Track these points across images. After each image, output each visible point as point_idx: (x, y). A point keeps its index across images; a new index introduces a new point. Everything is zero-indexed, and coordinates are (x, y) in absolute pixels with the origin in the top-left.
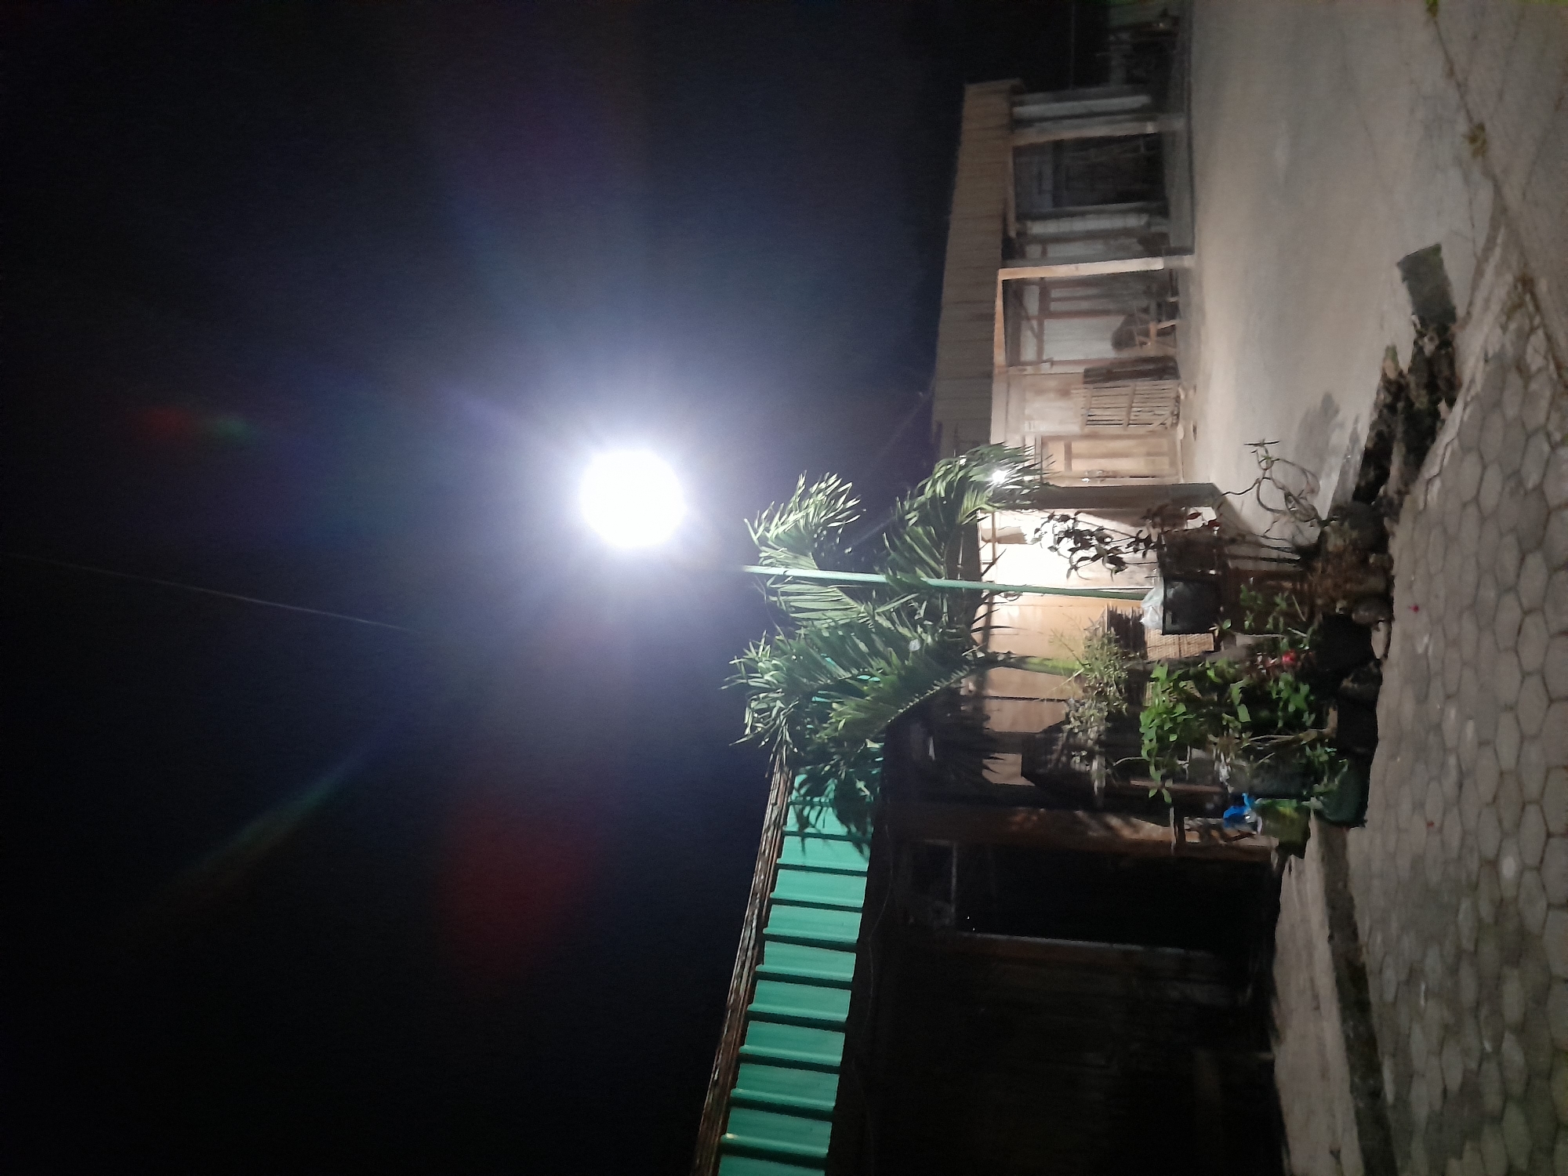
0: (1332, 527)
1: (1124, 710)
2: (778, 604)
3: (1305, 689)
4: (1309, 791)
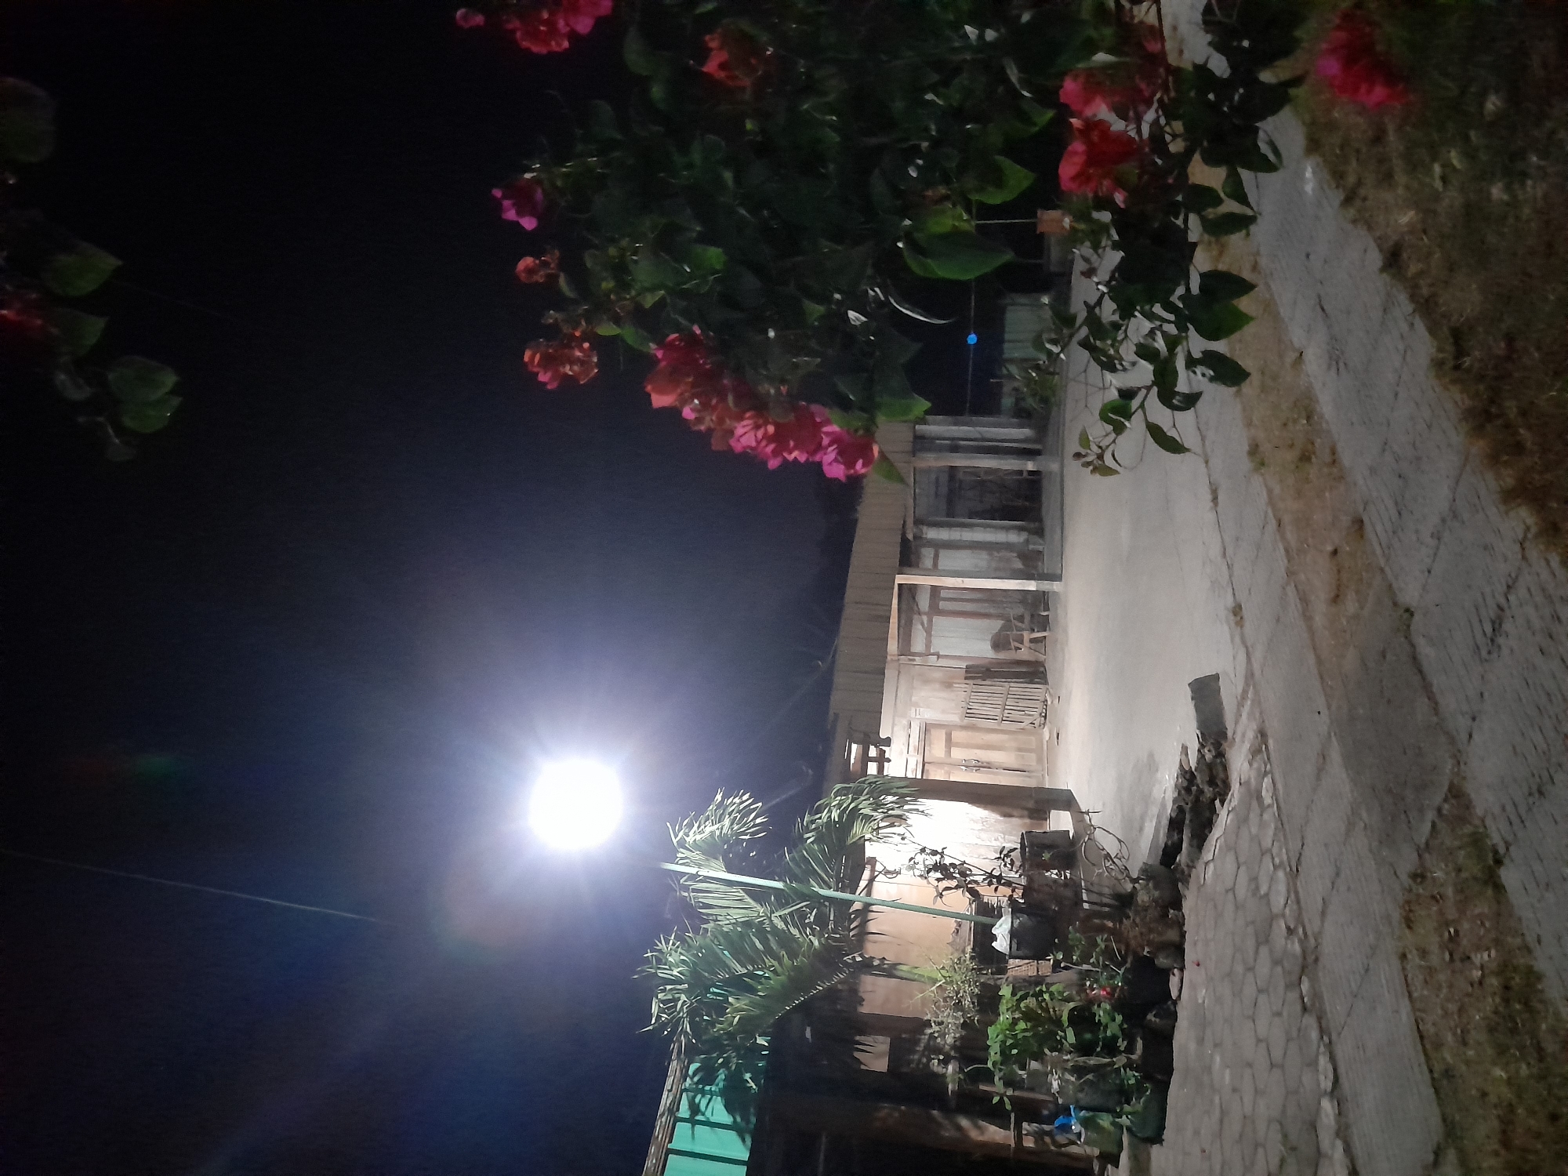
0: (1141, 884)
1: (976, 1021)
2: (688, 899)
3: (1119, 1018)
4: (1122, 1109)
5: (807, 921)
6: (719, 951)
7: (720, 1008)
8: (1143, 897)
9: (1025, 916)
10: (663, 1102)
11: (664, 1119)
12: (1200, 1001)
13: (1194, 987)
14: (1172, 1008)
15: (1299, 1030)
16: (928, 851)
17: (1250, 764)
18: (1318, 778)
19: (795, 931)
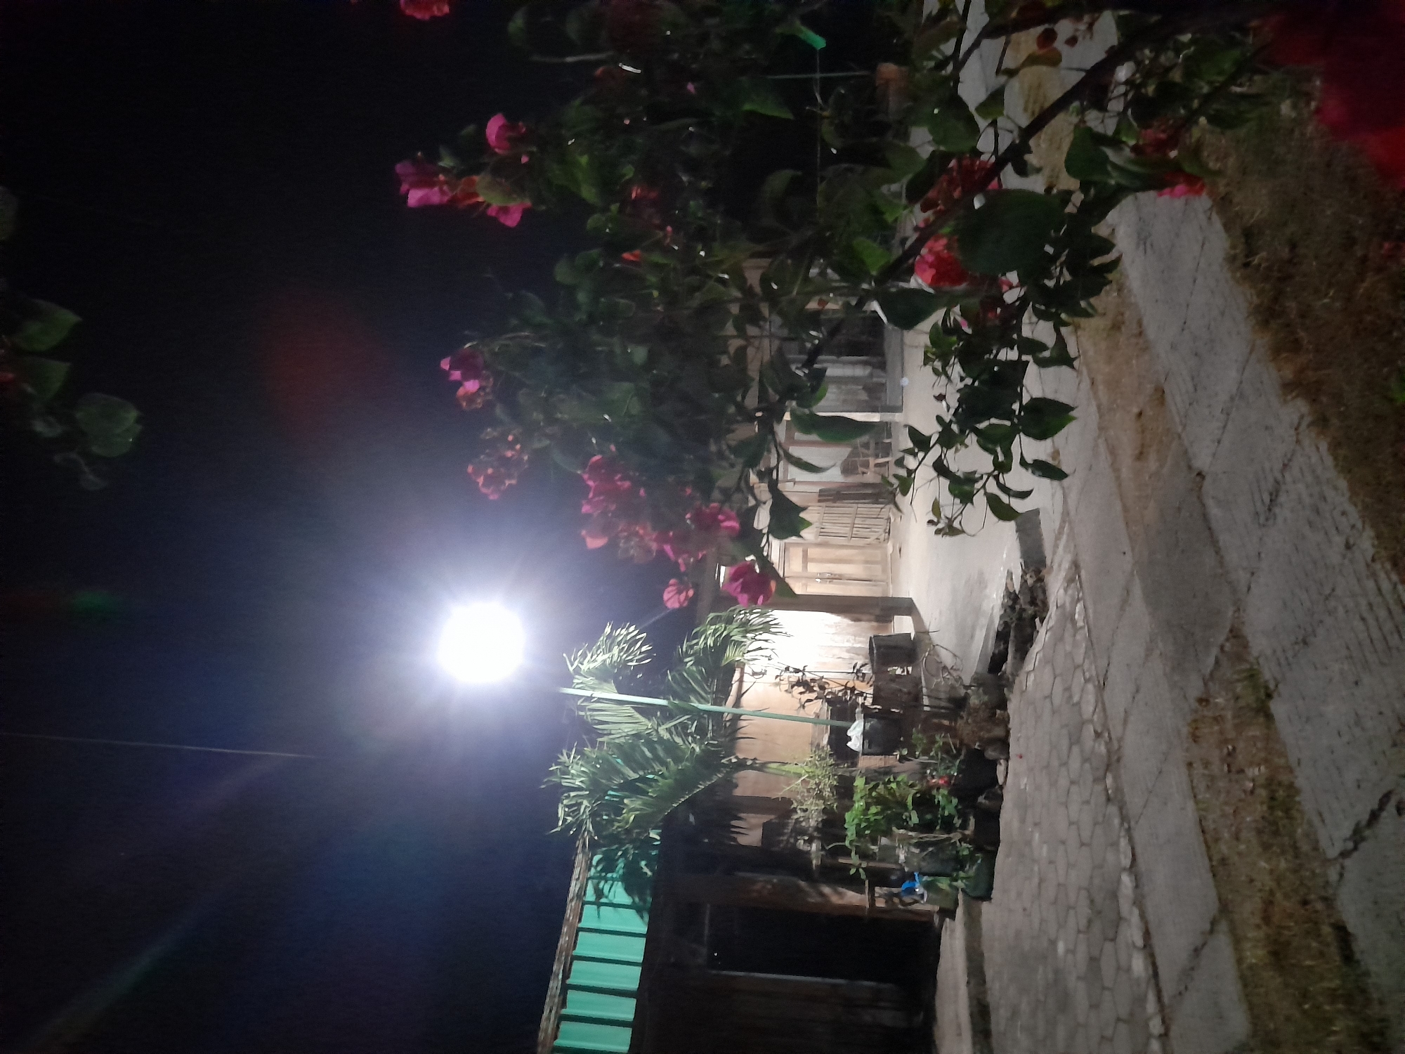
0: (972, 690)
1: (835, 807)
2: (585, 717)
3: (955, 801)
4: (957, 875)
5: (689, 731)
6: (612, 760)
7: (617, 809)
8: (974, 701)
9: (876, 720)
10: (572, 889)
11: (573, 904)
12: (1022, 787)
13: (1016, 775)
14: (999, 792)
15: (1104, 816)
16: (791, 669)
17: (1066, 590)
18: (1122, 609)
19: (678, 740)
